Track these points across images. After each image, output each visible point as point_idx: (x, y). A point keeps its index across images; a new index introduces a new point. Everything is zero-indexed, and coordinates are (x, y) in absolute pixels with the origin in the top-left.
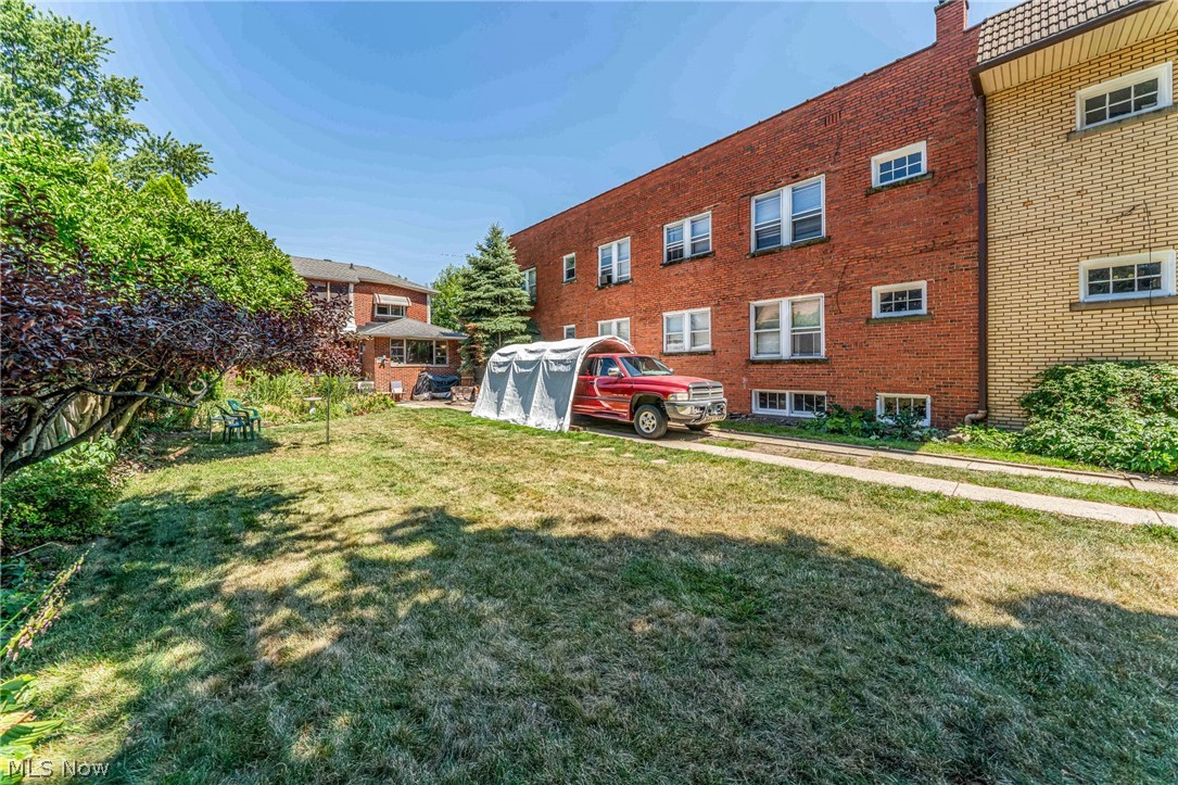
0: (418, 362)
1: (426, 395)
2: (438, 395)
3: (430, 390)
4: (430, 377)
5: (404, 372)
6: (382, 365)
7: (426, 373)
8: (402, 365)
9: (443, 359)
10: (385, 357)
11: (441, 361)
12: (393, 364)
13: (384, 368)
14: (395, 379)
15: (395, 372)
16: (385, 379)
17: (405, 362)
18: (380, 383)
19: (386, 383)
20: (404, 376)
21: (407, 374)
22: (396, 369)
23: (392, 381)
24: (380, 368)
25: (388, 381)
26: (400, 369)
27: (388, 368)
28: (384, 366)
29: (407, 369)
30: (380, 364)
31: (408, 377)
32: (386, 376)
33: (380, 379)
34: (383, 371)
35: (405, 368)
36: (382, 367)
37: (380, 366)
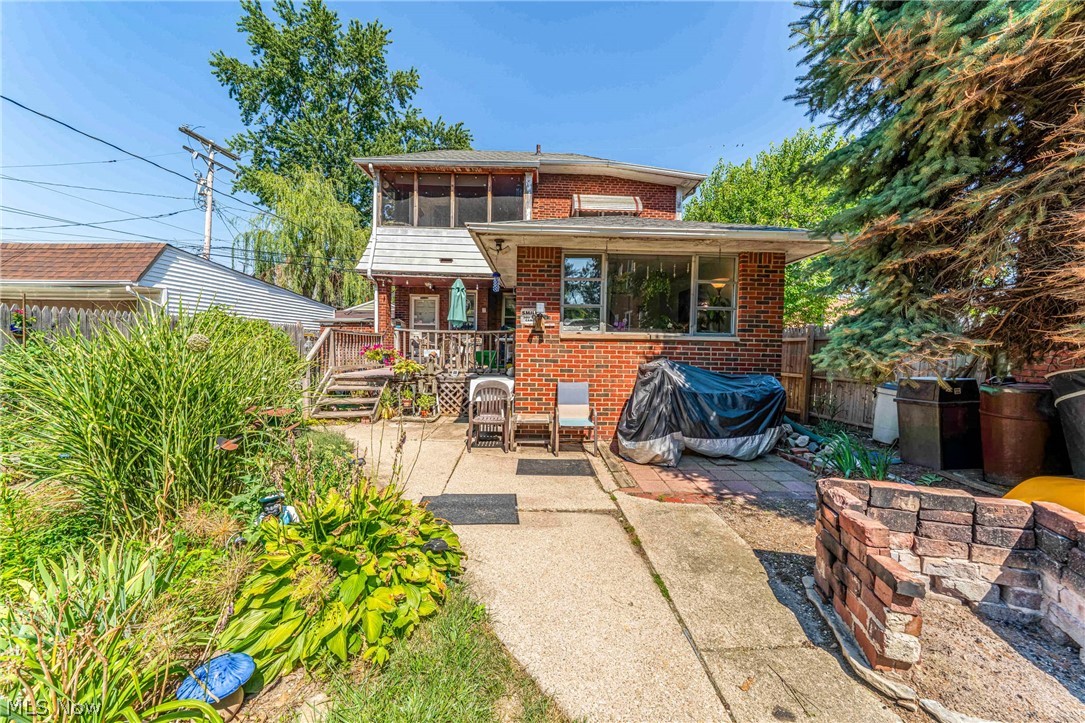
0: (645, 327)
1: (661, 446)
2: (706, 445)
3: (671, 428)
4: (679, 378)
5: (598, 355)
6: (537, 332)
7: (663, 364)
8: (594, 333)
9: (717, 315)
10: (541, 307)
11: (716, 321)
12: (567, 331)
13: (541, 341)
14: (570, 375)
15: (573, 354)
16: (543, 375)
17: (603, 325)
18: (529, 385)
19: (545, 385)
20: (597, 366)
21: (608, 362)
22: (574, 344)
23: (562, 381)
24: (530, 341)
25: (551, 380)
26: (588, 344)
27: (551, 342)
28: (541, 336)
29: (607, 347)
30: (530, 330)
31: (608, 371)
32: (547, 366)
33: (529, 375)
34: (537, 351)
35: (603, 344)
36: (536, 338)
37: (531, 336)
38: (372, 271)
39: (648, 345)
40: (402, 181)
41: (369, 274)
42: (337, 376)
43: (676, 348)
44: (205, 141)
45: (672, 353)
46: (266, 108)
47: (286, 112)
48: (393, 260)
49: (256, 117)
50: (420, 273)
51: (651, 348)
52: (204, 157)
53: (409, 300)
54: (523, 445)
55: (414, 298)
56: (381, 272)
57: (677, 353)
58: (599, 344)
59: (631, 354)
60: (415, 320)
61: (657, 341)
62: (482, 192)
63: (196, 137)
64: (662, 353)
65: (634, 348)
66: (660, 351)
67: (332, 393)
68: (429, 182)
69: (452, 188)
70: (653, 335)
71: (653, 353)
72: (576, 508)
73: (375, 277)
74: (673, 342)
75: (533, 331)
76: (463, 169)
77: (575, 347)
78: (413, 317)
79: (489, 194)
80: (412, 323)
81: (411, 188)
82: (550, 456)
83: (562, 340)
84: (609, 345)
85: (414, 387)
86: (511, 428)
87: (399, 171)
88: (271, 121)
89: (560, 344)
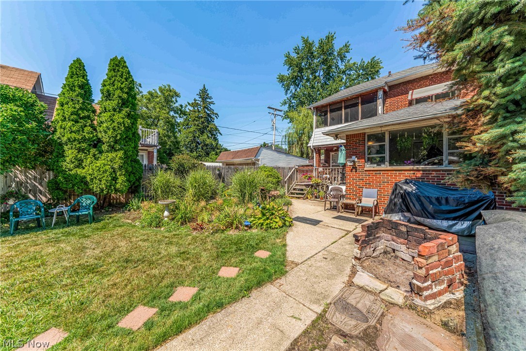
1: (395, 217)
3: (402, 210)
5: (384, 177)
8: (382, 167)
10: (354, 158)
13: (356, 171)
14: (369, 186)
15: (371, 176)
16: (357, 185)
17: (387, 163)
18: (352, 189)
19: (358, 189)
20: (383, 182)
21: (389, 180)
22: (371, 172)
23: (366, 188)
24: (351, 171)
25: (361, 187)
26: (378, 172)
27: (361, 171)
28: (356, 169)
29: (388, 174)
30: (352, 167)
31: (389, 185)
32: (359, 181)
33: (351, 185)
34: (355, 175)
35: (386, 172)
36: (354, 170)
37: (352, 169)
38: (313, 146)
39: (412, 172)
40: (324, 109)
41: (312, 147)
42: (297, 184)
43: (431, 174)
44: (273, 109)
45: (429, 176)
46: (292, 87)
47: (298, 86)
48: (320, 141)
49: (289, 92)
50: (330, 145)
51: (414, 174)
52: (273, 114)
53: (330, 155)
54: (347, 212)
55: (332, 154)
56: (316, 146)
57: (432, 176)
58: (384, 172)
59: (402, 177)
60: (332, 163)
61: (419, 170)
62: (356, 105)
63: (271, 108)
64: (421, 176)
65: (403, 174)
66: (420, 175)
67: (294, 189)
68: (334, 107)
69: (343, 107)
70: (415, 167)
71: (416, 176)
72: (337, 227)
73: (314, 148)
74: (429, 171)
75: (353, 167)
76: (347, 98)
77: (371, 174)
78: (331, 161)
79: (360, 105)
80: (331, 164)
81: (327, 111)
82: (354, 217)
83: (366, 171)
84: (389, 172)
85: (318, 188)
86: (340, 204)
87: (323, 106)
88: (293, 91)
89: (365, 172)
